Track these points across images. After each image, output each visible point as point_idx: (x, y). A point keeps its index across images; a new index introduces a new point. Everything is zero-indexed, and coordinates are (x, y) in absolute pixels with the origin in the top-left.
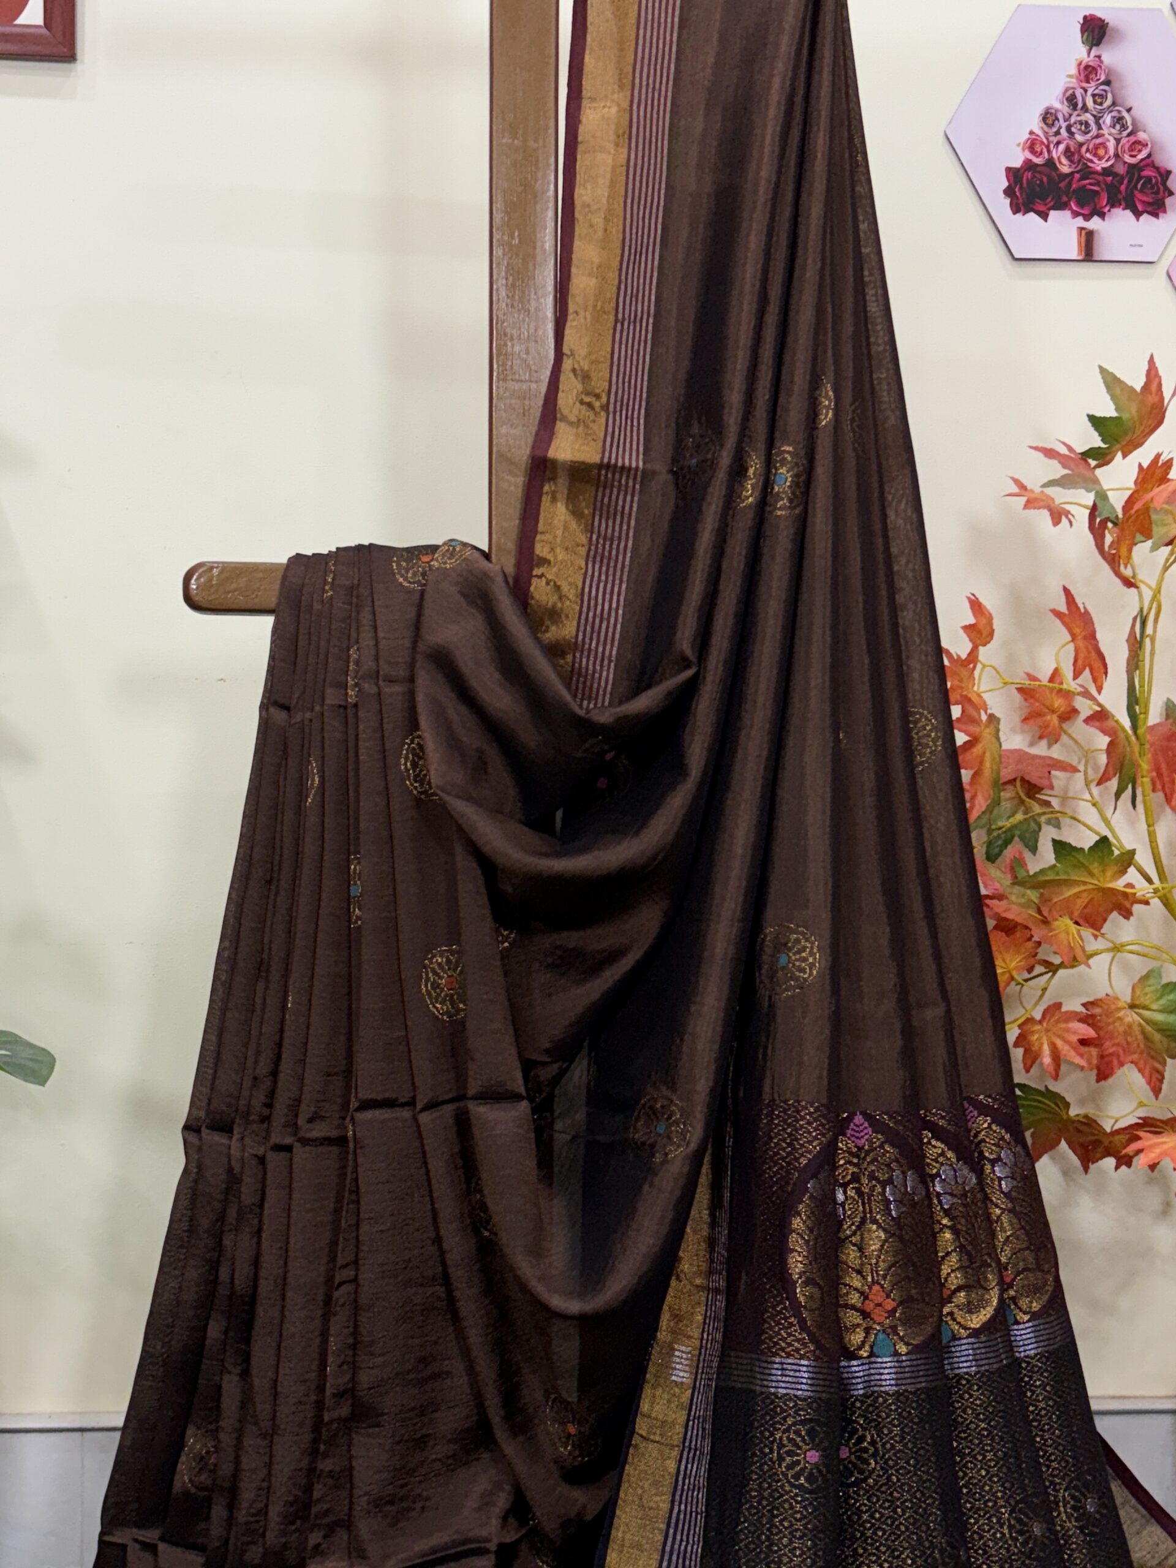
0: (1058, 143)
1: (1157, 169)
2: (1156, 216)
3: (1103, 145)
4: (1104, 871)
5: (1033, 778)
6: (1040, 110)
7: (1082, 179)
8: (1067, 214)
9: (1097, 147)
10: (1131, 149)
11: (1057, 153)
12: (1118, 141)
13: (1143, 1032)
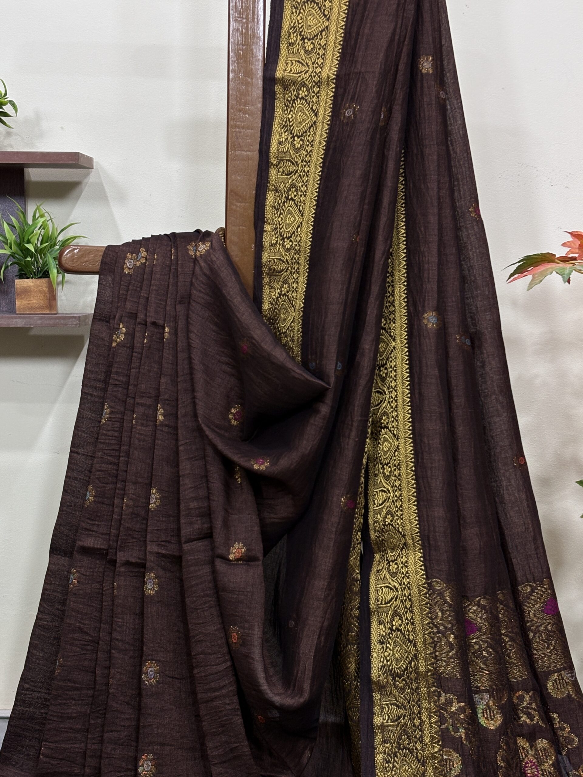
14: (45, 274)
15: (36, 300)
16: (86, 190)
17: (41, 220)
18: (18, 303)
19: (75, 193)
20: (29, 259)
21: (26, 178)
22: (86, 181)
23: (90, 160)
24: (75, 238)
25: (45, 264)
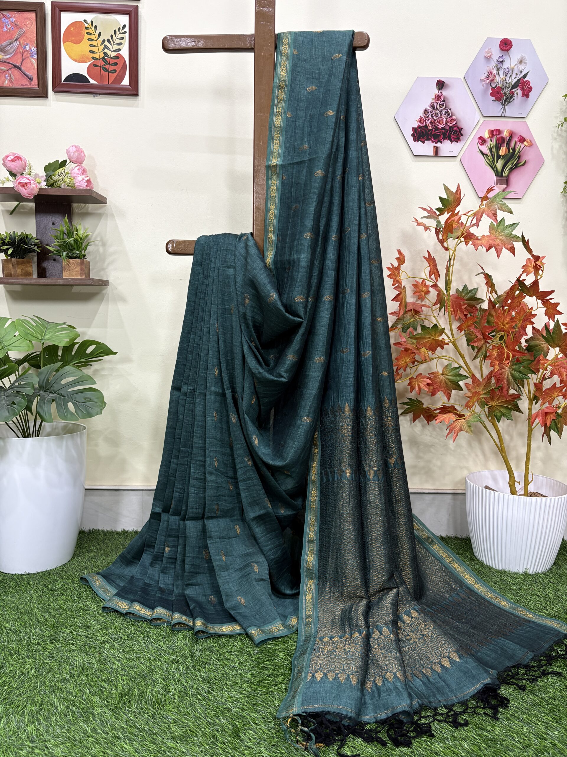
0: (428, 120)
1: (458, 127)
2: (457, 142)
3: (442, 120)
4: (435, 334)
5: (417, 309)
6: (423, 109)
7: (435, 131)
8: (430, 141)
9: (440, 121)
10: (450, 121)
11: (428, 123)
12: (447, 119)
13: (445, 382)
23: (104, 198)
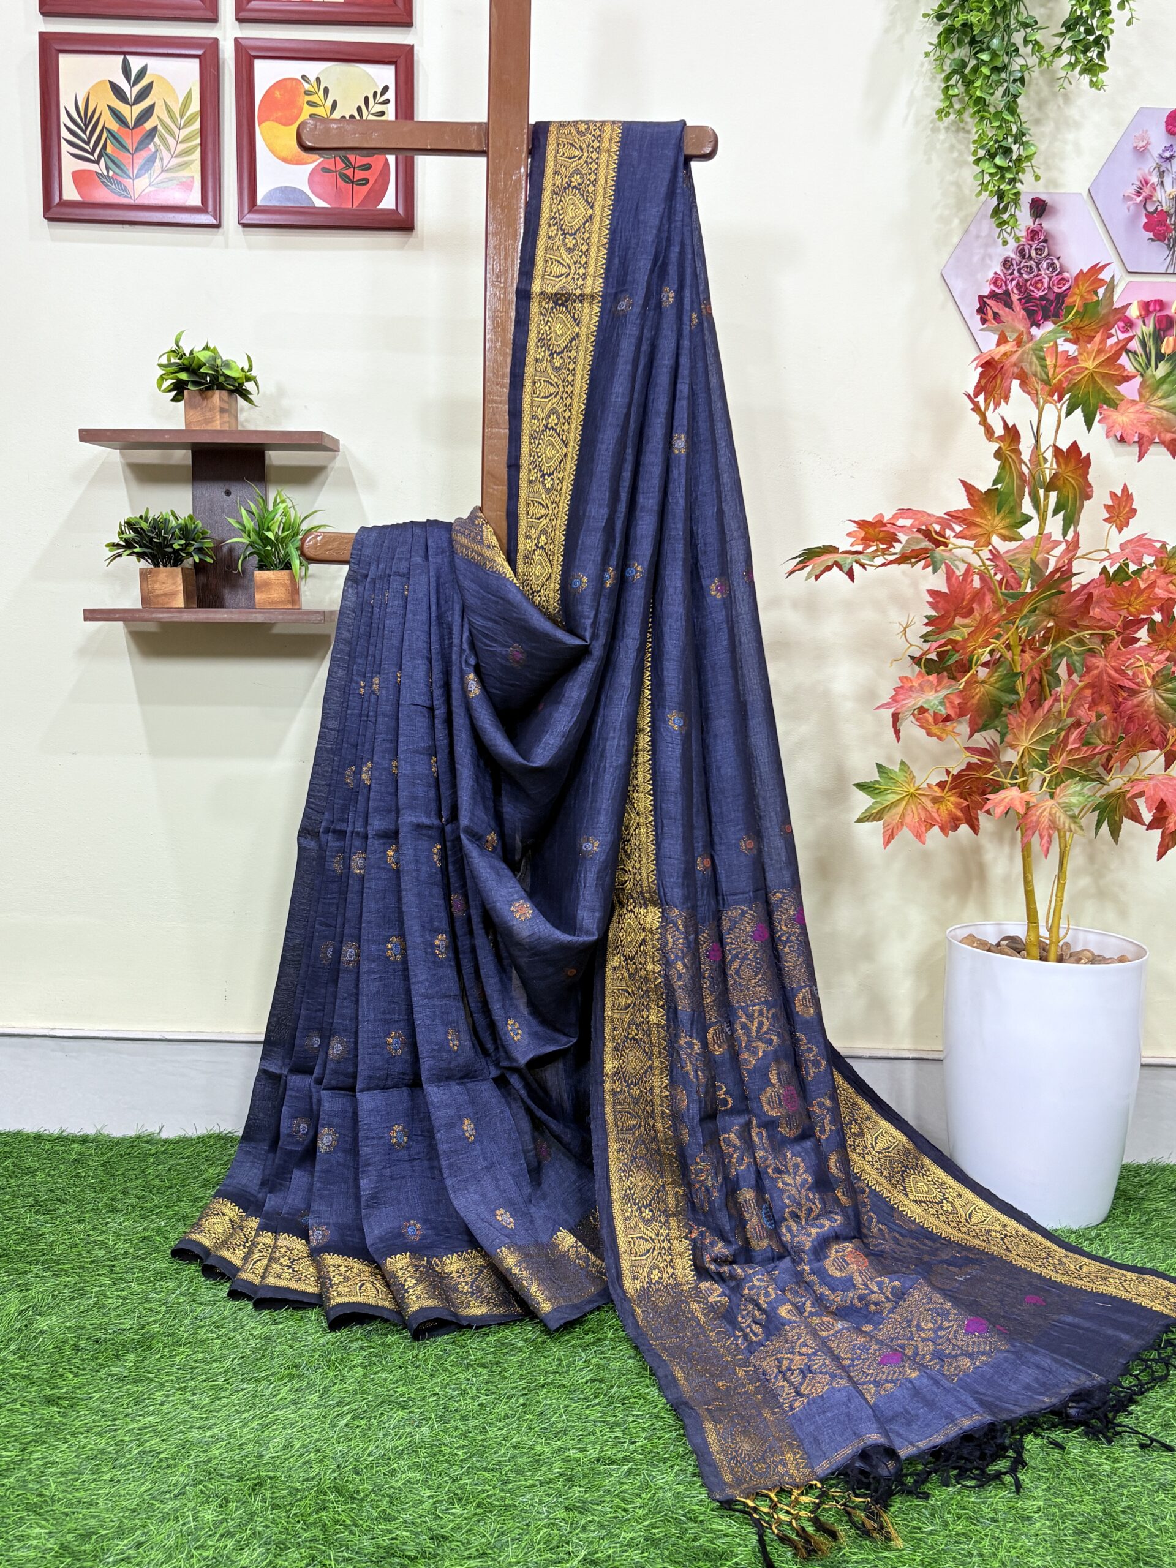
0: (1012, 280)
3: (1041, 281)
6: (1002, 259)
9: (1037, 282)
10: (1058, 284)
11: (1011, 286)
12: (1050, 278)
14: (288, 566)
15: (278, 594)
16: (332, 475)
17: (282, 506)
18: (259, 597)
19: (321, 478)
20: (269, 548)
21: (267, 462)
22: (331, 465)
23: (336, 441)
24: (319, 527)
25: (287, 554)
